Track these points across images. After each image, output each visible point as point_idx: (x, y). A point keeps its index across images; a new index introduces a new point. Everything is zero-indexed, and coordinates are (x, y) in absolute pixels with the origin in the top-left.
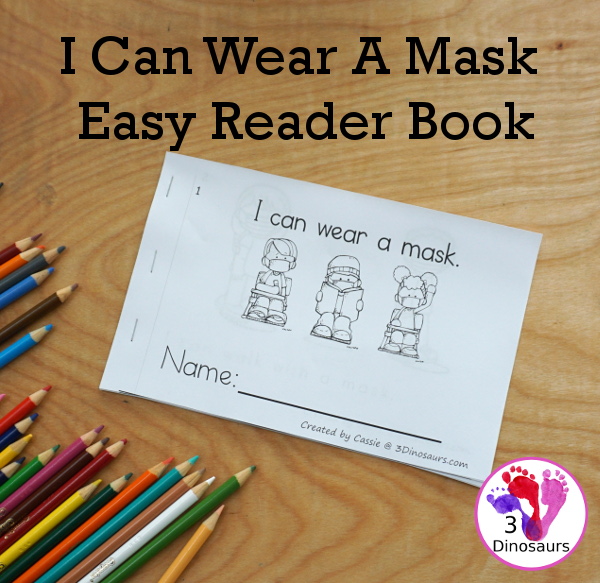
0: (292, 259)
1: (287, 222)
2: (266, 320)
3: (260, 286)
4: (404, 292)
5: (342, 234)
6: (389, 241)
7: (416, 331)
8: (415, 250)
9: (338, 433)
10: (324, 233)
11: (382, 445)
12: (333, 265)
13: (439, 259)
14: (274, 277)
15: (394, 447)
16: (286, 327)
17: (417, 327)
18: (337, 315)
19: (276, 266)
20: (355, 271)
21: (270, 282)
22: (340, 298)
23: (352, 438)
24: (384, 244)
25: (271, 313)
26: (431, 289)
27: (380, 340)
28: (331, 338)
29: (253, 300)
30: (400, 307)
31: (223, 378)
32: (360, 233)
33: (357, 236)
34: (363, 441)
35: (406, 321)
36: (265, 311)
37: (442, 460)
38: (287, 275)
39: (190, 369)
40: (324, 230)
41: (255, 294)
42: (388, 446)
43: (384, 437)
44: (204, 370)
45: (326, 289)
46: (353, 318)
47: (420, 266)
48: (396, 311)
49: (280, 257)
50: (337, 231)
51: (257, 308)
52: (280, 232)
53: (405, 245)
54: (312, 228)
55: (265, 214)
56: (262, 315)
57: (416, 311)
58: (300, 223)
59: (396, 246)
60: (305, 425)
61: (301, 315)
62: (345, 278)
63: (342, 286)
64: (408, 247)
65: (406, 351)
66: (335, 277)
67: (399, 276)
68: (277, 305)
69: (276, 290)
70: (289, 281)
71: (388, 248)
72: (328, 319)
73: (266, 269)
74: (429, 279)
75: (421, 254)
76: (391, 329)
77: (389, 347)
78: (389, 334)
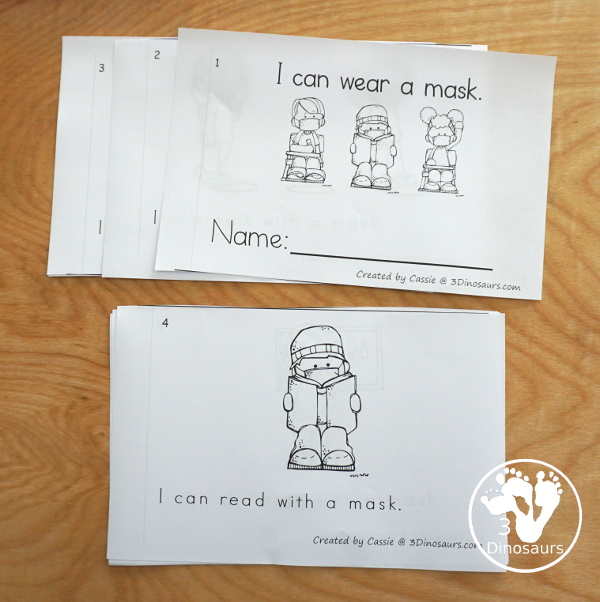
0: (321, 117)
1: (310, 80)
2: (305, 179)
3: (294, 148)
4: (433, 132)
5: (365, 85)
6: (411, 84)
7: (452, 168)
8: (438, 89)
9: (393, 277)
10: (347, 86)
11: (437, 281)
12: (361, 115)
13: (462, 95)
15: (449, 282)
16: (326, 183)
17: (452, 163)
18: (373, 164)
19: (306, 126)
20: (383, 119)
21: (303, 142)
22: (374, 147)
23: (407, 280)
24: (407, 88)
25: (309, 172)
26: (458, 126)
28: (372, 186)
29: (290, 162)
30: (433, 147)
31: (274, 242)
32: (382, 81)
33: (379, 85)
34: (419, 280)
35: (441, 159)
36: (303, 171)
37: (496, 287)
38: (318, 132)
39: (240, 238)
40: (347, 84)
41: (290, 155)
42: (443, 281)
43: (438, 272)
44: (254, 237)
45: (359, 140)
46: (390, 164)
47: (443, 104)
48: (430, 151)
49: (308, 116)
50: (360, 82)
51: (295, 170)
52: (304, 91)
53: (427, 86)
54: (335, 83)
55: (287, 77)
56: (300, 175)
57: (448, 148)
58: (323, 80)
59: (419, 89)
60: (361, 274)
61: (338, 169)
62: (375, 127)
63: (373, 135)
64: (430, 88)
65: (446, 188)
66: (365, 127)
67: (426, 117)
68: (313, 163)
69: (310, 149)
70: (321, 138)
71: (411, 91)
72: (365, 169)
73: (297, 130)
74: (456, 116)
75: (443, 93)
76: (427, 169)
77: (428, 187)
78: (426, 174)
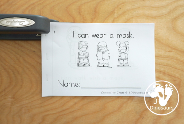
0: (87, 46)
1: (83, 36)
2: (84, 66)
3: (80, 56)
4: (120, 48)
5: (99, 36)
6: (113, 35)
7: (127, 59)
8: (121, 36)
9: (112, 92)
12: (99, 45)
13: (128, 37)
14: (83, 53)
15: (128, 93)
17: (126, 57)
18: (103, 59)
19: (83, 49)
20: (105, 46)
21: (82, 54)
22: (103, 54)
23: (116, 93)
24: (112, 36)
25: (85, 63)
26: (128, 46)
27: (117, 64)
28: (104, 66)
29: (79, 61)
30: (120, 53)
31: (76, 85)
32: (104, 35)
33: (103, 36)
34: (119, 93)
35: (123, 56)
37: (142, 93)
38: (87, 51)
39: (66, 85)
40: (94, 36)
41: (79, 59)
42: (126, 93)
43: (125, 90)
44: (70, 84)
45: (99, 52)
46: (108, 59)
47: (123, 40)
48: (120, 54)
49: (83, 46)
50: (97, 35)
51: (81, 63)
52: (82, 39)
53: (117, 35)
54: (90, 36)
55: (76, 35)
56: (82, 64)
57: (125, 53)
58: (87, 35)
59: (115, 36)
60: (102, 93)
61: (93, 62)
62: (103, 48)
63: (103, 51)
64: (118, 36)
65: (125, 65)
66: (100, 48)
68: (86, 61)
69: (85, 56)
70: (88, 53)
72: (101, 61)
73: (80, 51)
74: (127, 43)
75: (122, 36)
76: (119, 60)
77: (120, 65)
78: (119, 61)
